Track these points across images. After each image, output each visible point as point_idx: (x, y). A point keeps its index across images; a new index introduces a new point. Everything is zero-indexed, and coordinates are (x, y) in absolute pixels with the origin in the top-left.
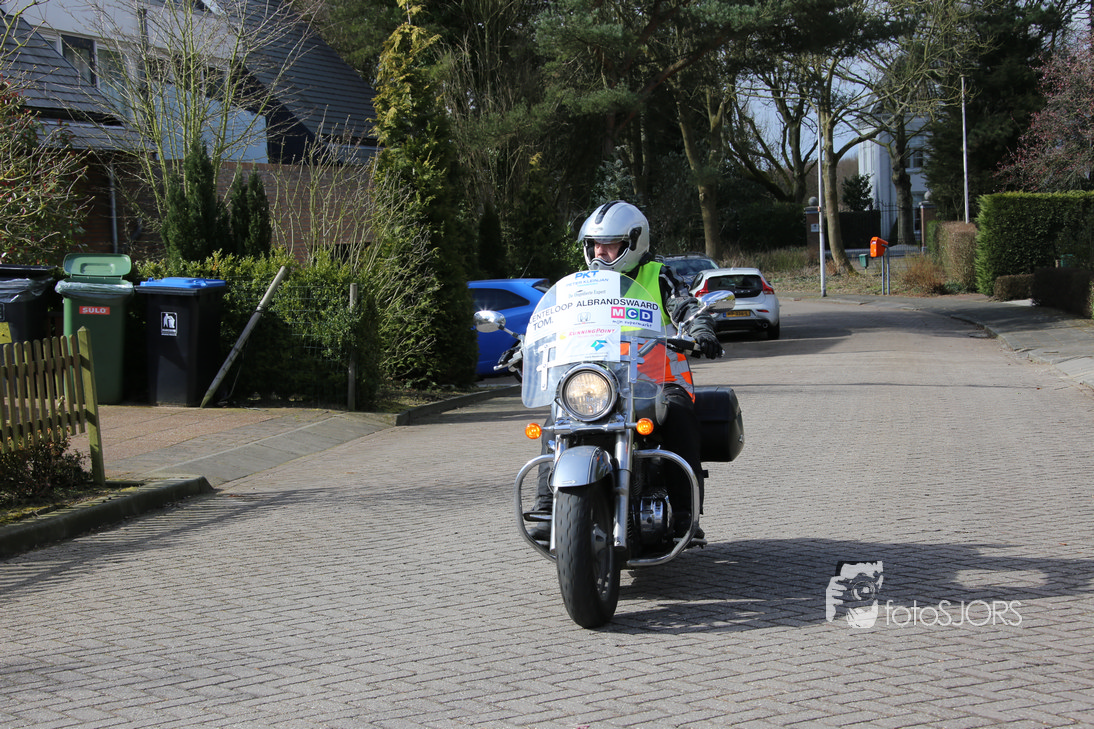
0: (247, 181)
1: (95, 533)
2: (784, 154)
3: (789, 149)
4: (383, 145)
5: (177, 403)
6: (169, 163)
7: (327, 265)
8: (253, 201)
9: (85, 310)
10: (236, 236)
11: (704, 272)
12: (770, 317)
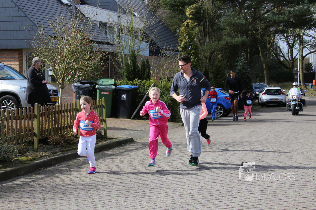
0: (145, 61)
1: (105, 151)
2: (288, 56)
3: (290, 55)
4: (180, 52)
5: (125, 118)
6: (125, 55)
7: (165, 83)
8: (146, 66)
9: (103, 93)
10: (141, 75)
11: (265, 88)
12: (283, 101)
